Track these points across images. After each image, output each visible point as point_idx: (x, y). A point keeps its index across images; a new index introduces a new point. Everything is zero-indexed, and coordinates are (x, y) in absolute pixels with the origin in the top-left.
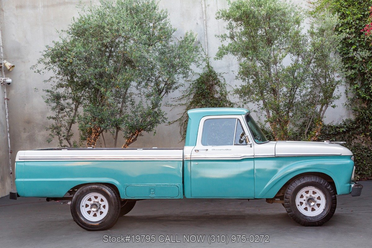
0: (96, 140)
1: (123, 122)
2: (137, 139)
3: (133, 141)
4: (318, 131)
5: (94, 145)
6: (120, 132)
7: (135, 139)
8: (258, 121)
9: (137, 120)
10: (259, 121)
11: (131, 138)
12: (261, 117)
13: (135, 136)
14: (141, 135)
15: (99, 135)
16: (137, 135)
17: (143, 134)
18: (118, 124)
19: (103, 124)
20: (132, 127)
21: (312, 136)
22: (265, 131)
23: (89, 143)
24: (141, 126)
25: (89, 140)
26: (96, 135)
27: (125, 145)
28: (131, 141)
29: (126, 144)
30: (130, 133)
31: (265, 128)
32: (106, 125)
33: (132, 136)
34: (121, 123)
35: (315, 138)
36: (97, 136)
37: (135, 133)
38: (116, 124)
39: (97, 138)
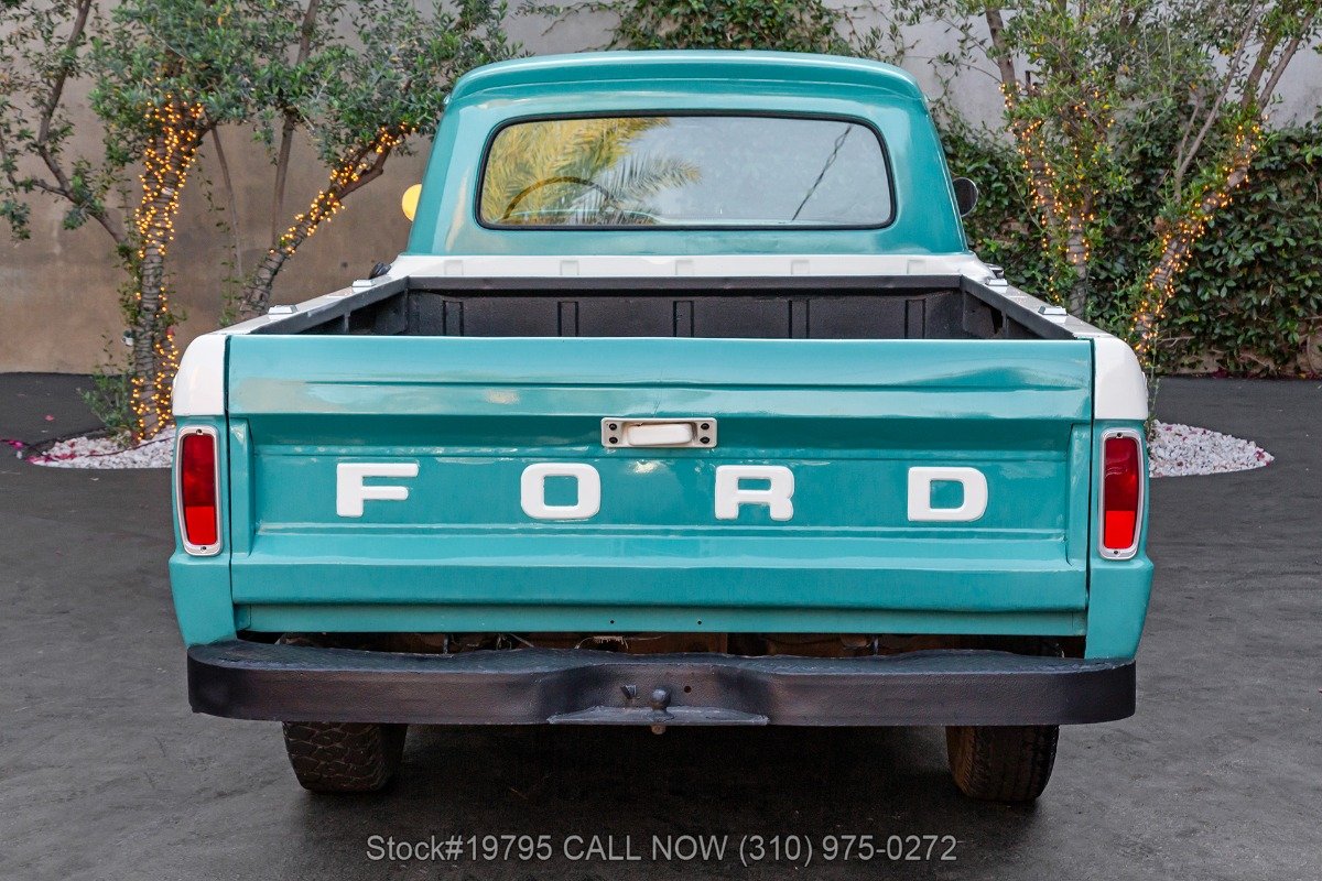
0: (185, 162)
1: (317, 84)
2: (385, 167)
3: (365, 177)
4: (1237, 168)
5: (176, 188)
6: (300, 131)
7: (373, 168)
8: (938, 101)
9: (383, 81)
10: (945, 99)
11: (357, 164)
12: (954, 80)
13: (372, 157)
14: (403, 150)
15: (198, 142)
16: (387, 150)
17: (412, 148)
18: (288, 96)
19: (212, 90)
20: (359, 111)
21: (1210, 190)
22: (967, 146)
23: (151, 171)
24: (406, 109)
25: (152, 161)
26: (183, 140)
27: (326, 195)
28: (355, 177)
29: (333, 190)
30: (349, 143)
31: (970, 131)
32: (225, 97)
33: (362, 153)
34: (305, 89)
35: (1220, 200)
36: (189, 146)
37: (377, 140)
38: (281, 93)
39: (190, 154)
